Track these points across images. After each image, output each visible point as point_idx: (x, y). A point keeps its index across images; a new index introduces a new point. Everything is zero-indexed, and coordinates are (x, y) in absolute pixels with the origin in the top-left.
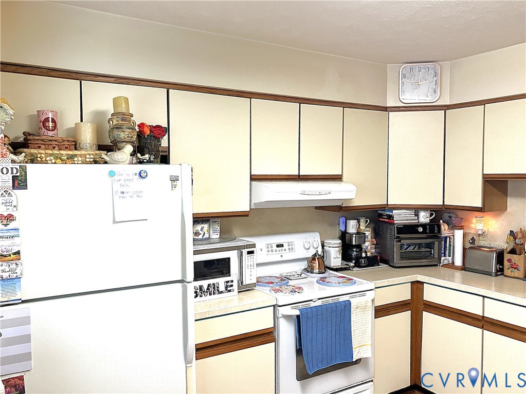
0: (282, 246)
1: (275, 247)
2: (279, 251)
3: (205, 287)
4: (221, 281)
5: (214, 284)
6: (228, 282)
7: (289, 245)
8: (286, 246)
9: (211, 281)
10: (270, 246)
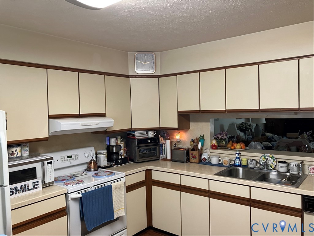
0: (71, 157)
1: (66, 158)
2: (69, 160)
3: (19, 188)
4: (30, 183)
5: (25, 185)
6: (35, 183)
7: (75, 156)
8: (73, 157)
9: (23, 184)
10: (63, 158)
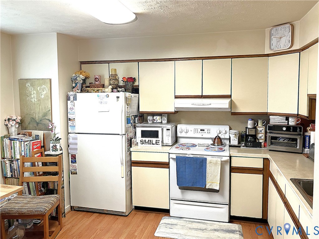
1: (199, 130)
2: (201, 132)
3: (147, 141)
4: (154, 140)
5: (151, 140)
8: (206, 131)
9: (150, 139)
10: (196, 130)
